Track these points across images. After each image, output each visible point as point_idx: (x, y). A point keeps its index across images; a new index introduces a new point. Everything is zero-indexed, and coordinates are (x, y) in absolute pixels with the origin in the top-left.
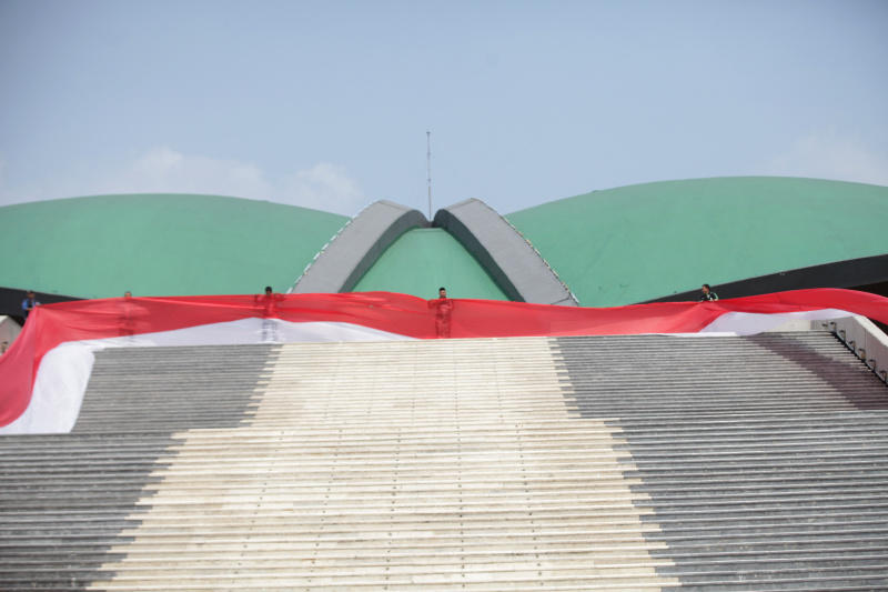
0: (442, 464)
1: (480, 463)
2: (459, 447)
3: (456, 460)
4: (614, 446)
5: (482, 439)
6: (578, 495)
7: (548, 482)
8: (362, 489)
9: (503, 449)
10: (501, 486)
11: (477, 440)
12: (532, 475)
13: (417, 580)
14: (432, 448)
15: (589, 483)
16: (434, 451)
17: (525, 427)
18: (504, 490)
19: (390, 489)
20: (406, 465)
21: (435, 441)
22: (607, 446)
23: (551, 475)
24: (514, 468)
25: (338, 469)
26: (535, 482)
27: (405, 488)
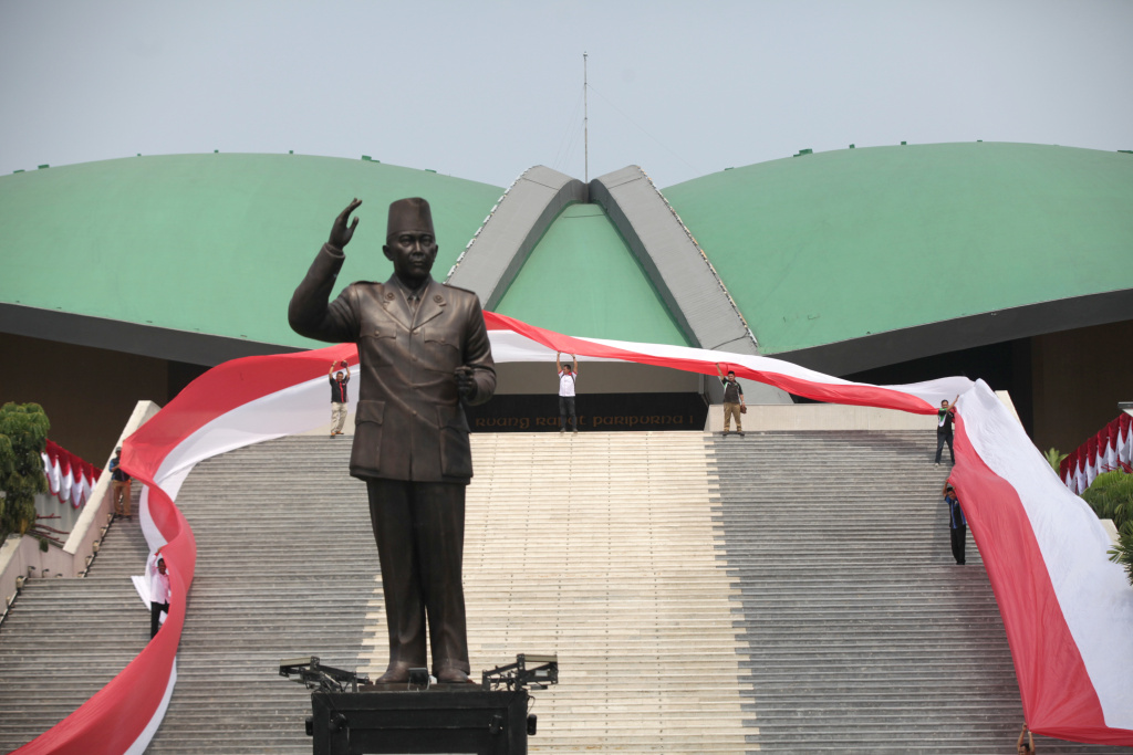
0: (594, 611)
1: (624, 611)
2: (608, 595)
3: (604, 607)
4: (730, 597)
5: (626, 587)
6: (696, 643)
7: (674, 629)
8: (532, 633)
9: (642, 597)
10: (638, 633)
11: (622, 587)
12: (663, 623)
13: (575, 710)
14: (586, 595)
15: (705, 632)
16: (587, 598)
17: (662, 575)
18: (640, 637)
19: (554, 633)
20: (565, 611)
21: (588, 588)
22: (724, 597)
23: (677, 624)
24: (649, 616)
25: (512, 614)
26: (665, 629)
27: (565, 633)
